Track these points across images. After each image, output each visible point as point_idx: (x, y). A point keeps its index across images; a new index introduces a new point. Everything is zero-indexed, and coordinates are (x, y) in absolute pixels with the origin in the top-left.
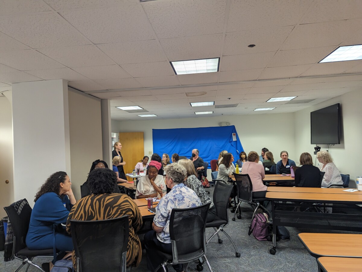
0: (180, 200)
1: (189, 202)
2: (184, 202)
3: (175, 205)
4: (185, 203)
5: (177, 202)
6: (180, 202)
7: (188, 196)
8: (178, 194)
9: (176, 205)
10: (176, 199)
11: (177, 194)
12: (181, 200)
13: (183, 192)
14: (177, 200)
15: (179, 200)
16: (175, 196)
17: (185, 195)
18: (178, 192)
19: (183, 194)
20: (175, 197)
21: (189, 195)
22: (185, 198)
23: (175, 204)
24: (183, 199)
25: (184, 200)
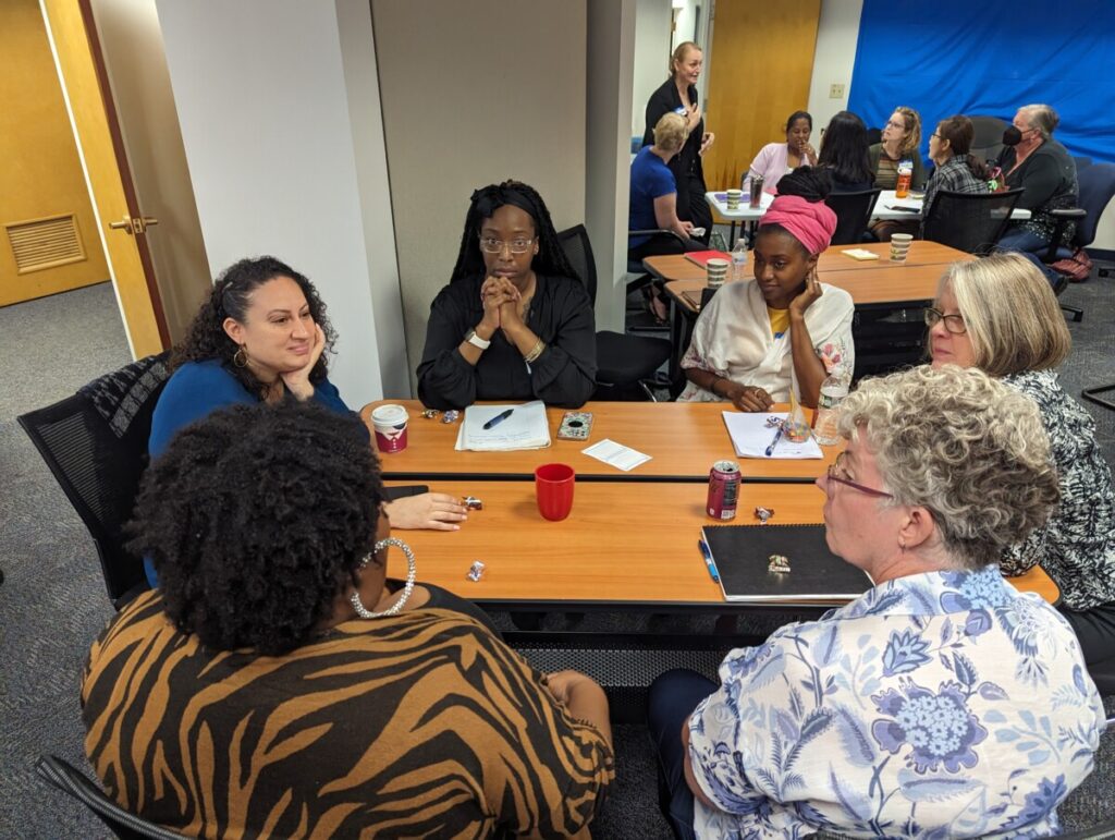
0: (930, 756)
1: (1017, 772)
2: (964, 772)
3: (876, 778)
4: (977, 783)
5: (898, 762)
6: (929, 775)
7: (1014, 722)
8: (936, 691)
9: (889, 781)
10: (897, 734)
11: (917, 694)
12: (948, 758)
13: (981, 678)
14: (907, 749)
15: (924, 753)
16: (893, 705)
17: (995, 717)
18: (932, 676)
19: (977, 705)
20: (894, 712)
21: (1027, 716)
22: (991, 738)
23: (877, 771)
24: (962, 750)
25: (972, 762)
